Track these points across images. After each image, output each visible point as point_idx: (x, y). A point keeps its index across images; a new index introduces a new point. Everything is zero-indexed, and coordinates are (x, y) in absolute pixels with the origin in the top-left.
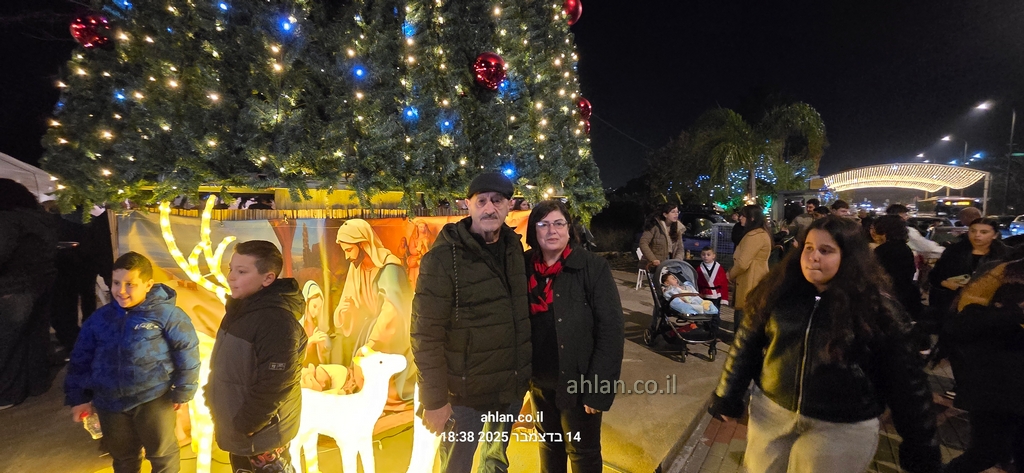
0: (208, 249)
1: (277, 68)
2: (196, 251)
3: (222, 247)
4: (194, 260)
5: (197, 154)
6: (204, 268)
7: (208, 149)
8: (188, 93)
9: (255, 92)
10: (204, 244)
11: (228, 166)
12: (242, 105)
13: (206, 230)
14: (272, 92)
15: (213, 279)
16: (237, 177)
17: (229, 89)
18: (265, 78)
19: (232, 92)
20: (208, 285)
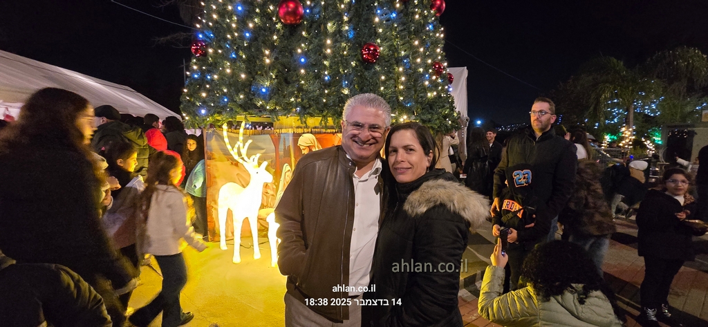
0: (241, 145)
1: (268, 61)
2: (236, 146)
3: (247, 144)
4: (236, 150)
5: (236, 101)
6: (240, 154)
7: (240, 99)
8: (234, 75)
9: (259, 73)
10: (240, 143)
11: (248, 107)
12: (254, 78)
13: (241, 138)
14: (266, 72)
15: (243, 159)
16: (251, 111)
17: (250, 72)
18: (263, 66)
19: (250, 73)
20: (241, 161)
